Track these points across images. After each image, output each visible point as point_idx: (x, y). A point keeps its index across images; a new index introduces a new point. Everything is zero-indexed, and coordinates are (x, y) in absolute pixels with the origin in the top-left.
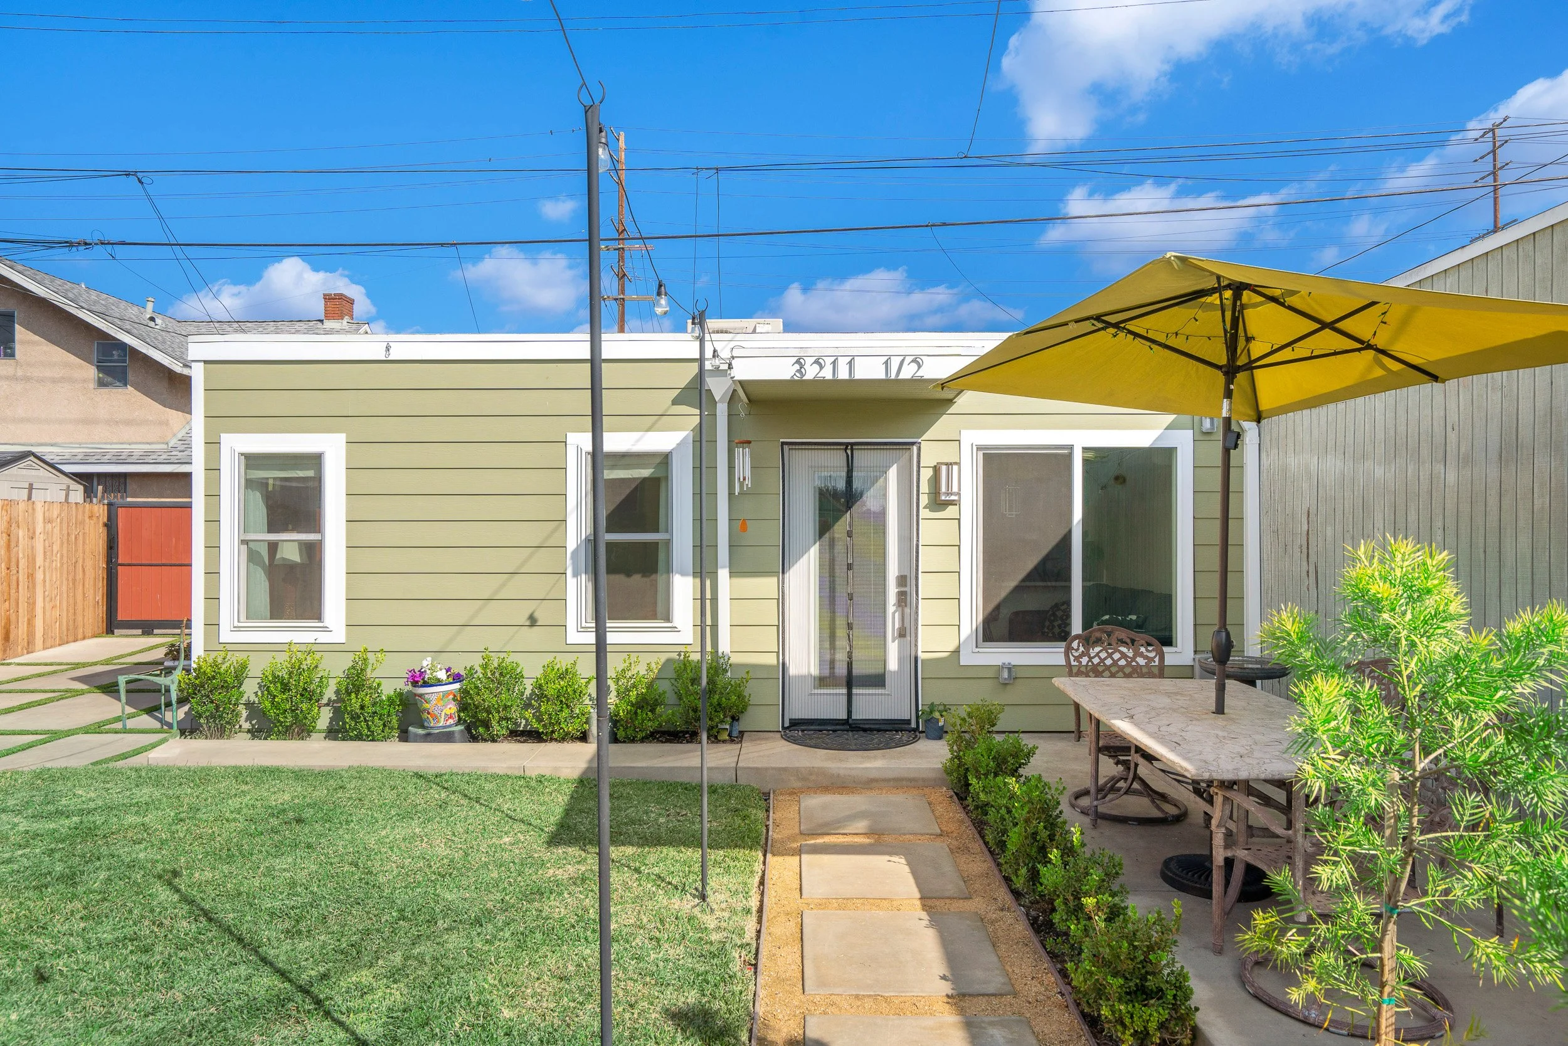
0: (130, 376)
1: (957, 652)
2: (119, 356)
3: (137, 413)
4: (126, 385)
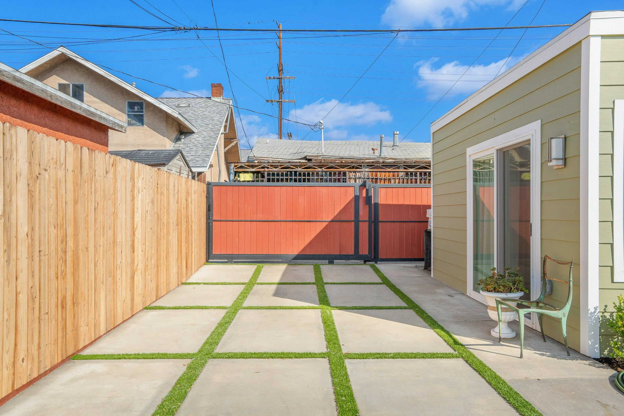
0: (145, 119)
2: (138, 109)
3: (149, 140)
4: (143, 124)
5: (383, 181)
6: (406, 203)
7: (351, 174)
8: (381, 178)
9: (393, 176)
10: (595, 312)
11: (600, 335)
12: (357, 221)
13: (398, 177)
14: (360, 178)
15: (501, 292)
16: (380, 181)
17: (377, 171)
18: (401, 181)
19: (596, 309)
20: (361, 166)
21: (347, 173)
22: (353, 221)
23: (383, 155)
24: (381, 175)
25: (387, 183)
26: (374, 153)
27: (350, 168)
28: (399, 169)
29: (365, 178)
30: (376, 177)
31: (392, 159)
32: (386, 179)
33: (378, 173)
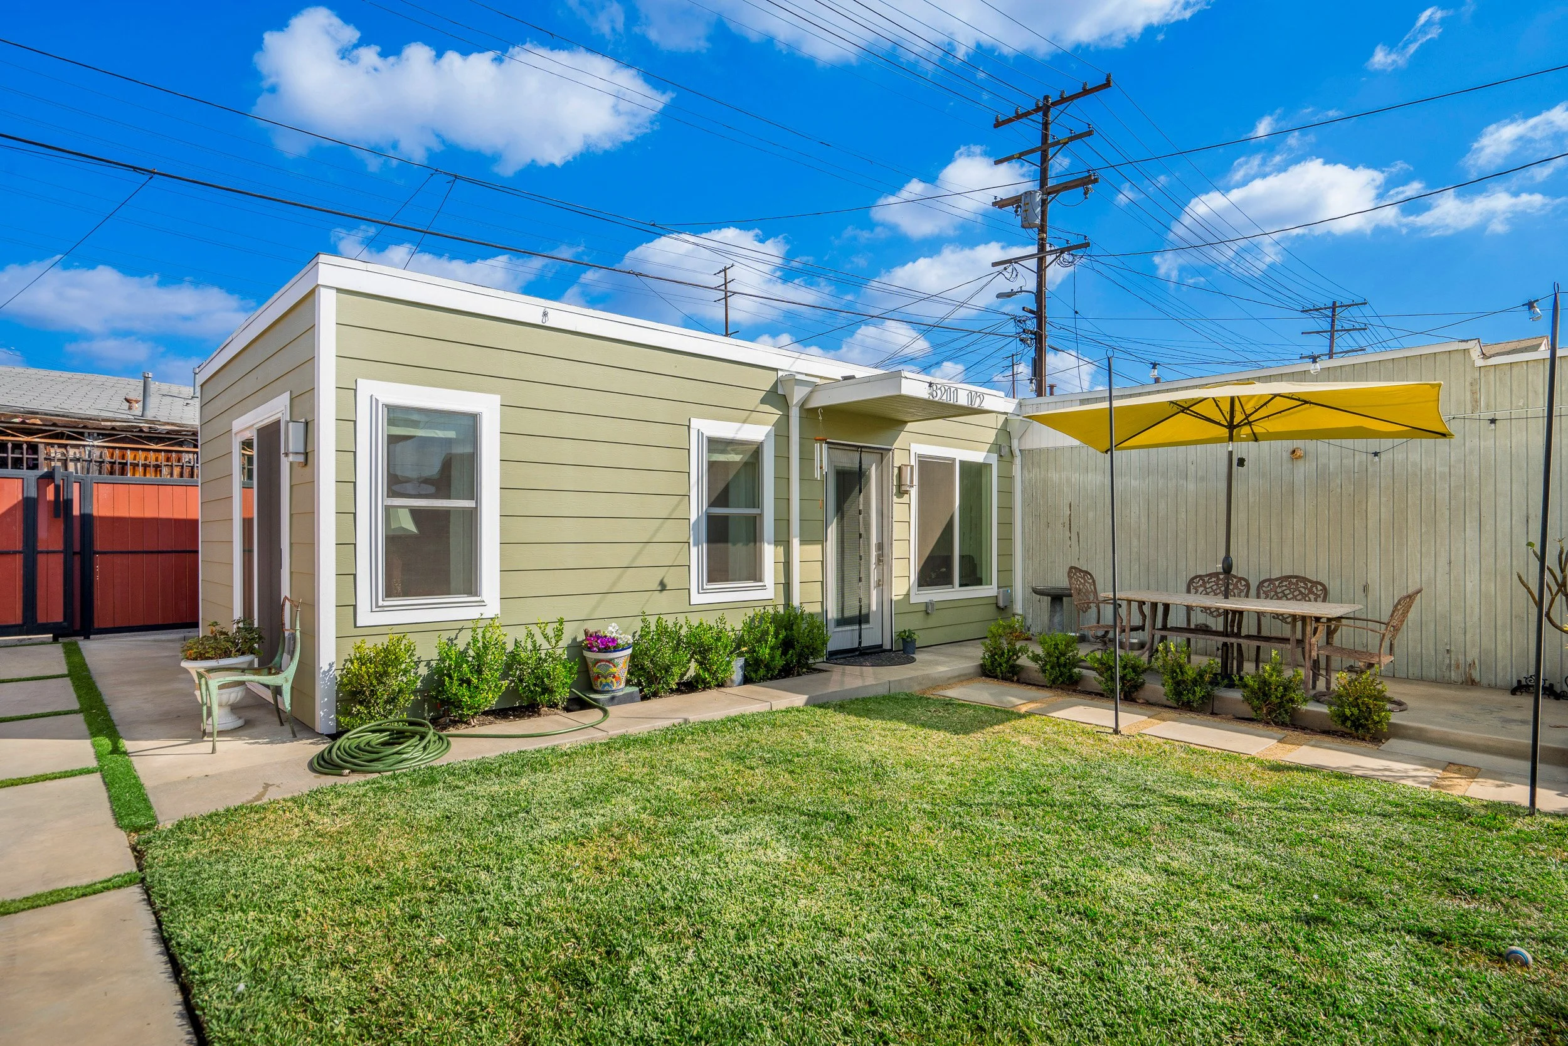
1: (908, 595)
5: (141, 469)
6: (164, 515)
7: (52, 451)
8: (136, 462)
9: (168, 459)
10: (329, 670)
11: (337, 702)
12: (30, 552)
13: (179, 462)
14: (78, 460)
15: (212, 658)
16: (134, 469)
17: (126, 449)
18: (186, 471)
19: (331, 665)
20: (82, 434)
21: (41, 447)
22: (20, 552)
23: (150, 415)
24: (135, 456)
25: (151, 475)
26: (130, 408)
27: (50, 437)
28: (181, 446)
29: (91, 461)
30: (123, 459)
31: (173, 424)
32: (149, 466)
33: (129, 452)
